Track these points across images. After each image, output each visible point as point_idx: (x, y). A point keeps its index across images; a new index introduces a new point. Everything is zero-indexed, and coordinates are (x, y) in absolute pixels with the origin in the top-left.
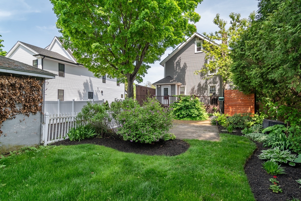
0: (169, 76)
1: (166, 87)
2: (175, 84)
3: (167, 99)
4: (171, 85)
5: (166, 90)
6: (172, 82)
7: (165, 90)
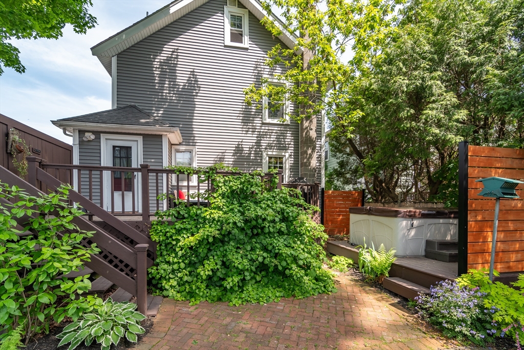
0: (134, 107)
1: (122, 141)
2: (161, 136)
3: (130, 190)
4: (146, 137)
5: (122, 154)
6: (147, 124)
7: (117, 153)
